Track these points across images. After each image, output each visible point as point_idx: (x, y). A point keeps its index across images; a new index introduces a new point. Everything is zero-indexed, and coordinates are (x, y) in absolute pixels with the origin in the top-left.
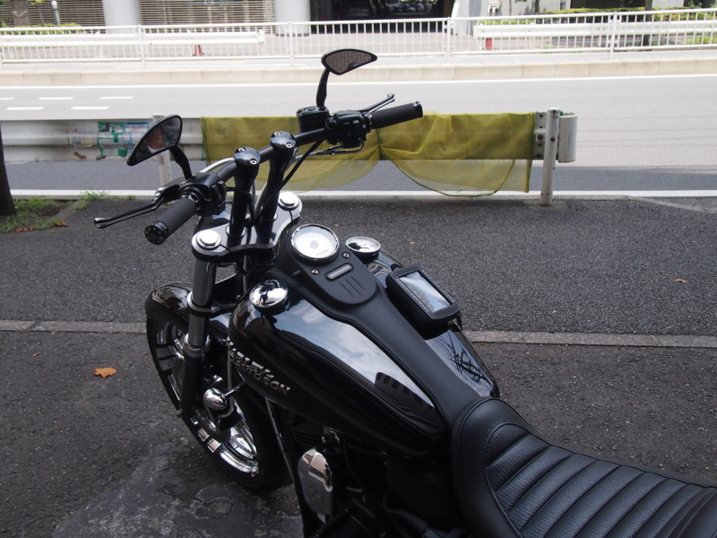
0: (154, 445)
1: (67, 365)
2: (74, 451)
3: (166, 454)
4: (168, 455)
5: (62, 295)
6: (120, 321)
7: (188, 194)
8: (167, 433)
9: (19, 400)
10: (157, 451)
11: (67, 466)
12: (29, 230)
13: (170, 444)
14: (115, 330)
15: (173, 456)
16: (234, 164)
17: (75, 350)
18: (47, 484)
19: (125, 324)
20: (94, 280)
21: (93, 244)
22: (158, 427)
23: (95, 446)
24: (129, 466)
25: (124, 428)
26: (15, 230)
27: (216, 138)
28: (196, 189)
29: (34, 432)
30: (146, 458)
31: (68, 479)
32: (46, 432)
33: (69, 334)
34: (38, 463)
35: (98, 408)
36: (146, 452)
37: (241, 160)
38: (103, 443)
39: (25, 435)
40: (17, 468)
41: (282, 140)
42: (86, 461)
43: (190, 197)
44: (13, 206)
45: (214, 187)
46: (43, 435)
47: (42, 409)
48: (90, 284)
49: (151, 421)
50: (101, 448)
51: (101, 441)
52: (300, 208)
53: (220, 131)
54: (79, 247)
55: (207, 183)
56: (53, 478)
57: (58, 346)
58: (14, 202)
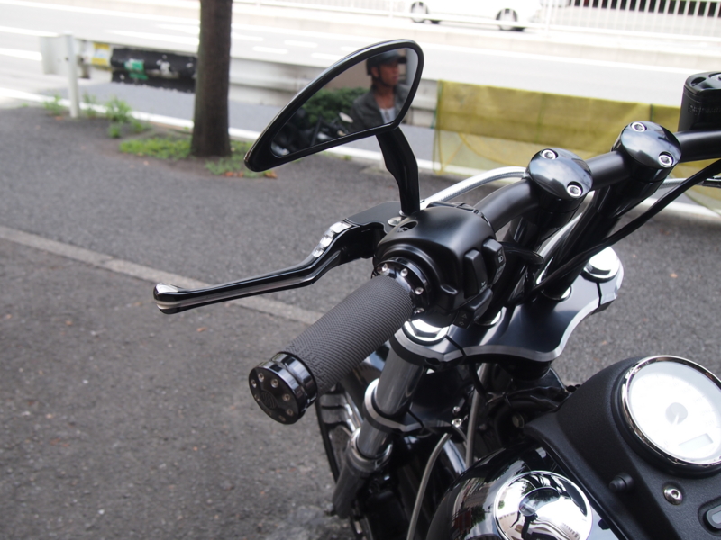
0: (298, 504)
1: (229, 352)
2: (200, 485)
3: (309, 526)
4: (310, 528)
5: (249, 259)
6: (301, 307)
7: (398, 267)
8: (318, 489)
9: (164, 388)
10: (298, 516)
11: (186, 508)
12: (238, 176)
13: (318, 509)
14: (293, 317)
15: (317, 532)
16: (525, 190)
17: (244, 333)
18: (155, 528)
19: (306, 312)
20: (287, 246)
21: (296, 204)
22: (309, 474)
23: (227, 484)
24: (259, 530)
25: (268, 464)
26: (224, 174)
27: (451, 105)
28: (422, 255)
29: (166, 439)
30: (282, 525)
31: (181, 529)
32: (178, 444)
33: (243, 311)
34: (156, 490)
35: (247, 424)
36: (286, 512)
37: (538, 177)
38: (237, 482)
39: (155, 440)
40: (130, 490)
41: (643, 142)
42: (210, 505)
43: (402, 276)
44: (229, 147)
45: (473, 256)
46: (174, 447)
47: (185, 408)
48: (281, 252)
49: (302, 464)
50: (233, 488)
51: (236, 478)
52: (618, 282)
53: (458, 97)
54: (281, 205)
55: (455, 242)
56: (164, 522)
57: (226, 324)
58: (232, 144)
